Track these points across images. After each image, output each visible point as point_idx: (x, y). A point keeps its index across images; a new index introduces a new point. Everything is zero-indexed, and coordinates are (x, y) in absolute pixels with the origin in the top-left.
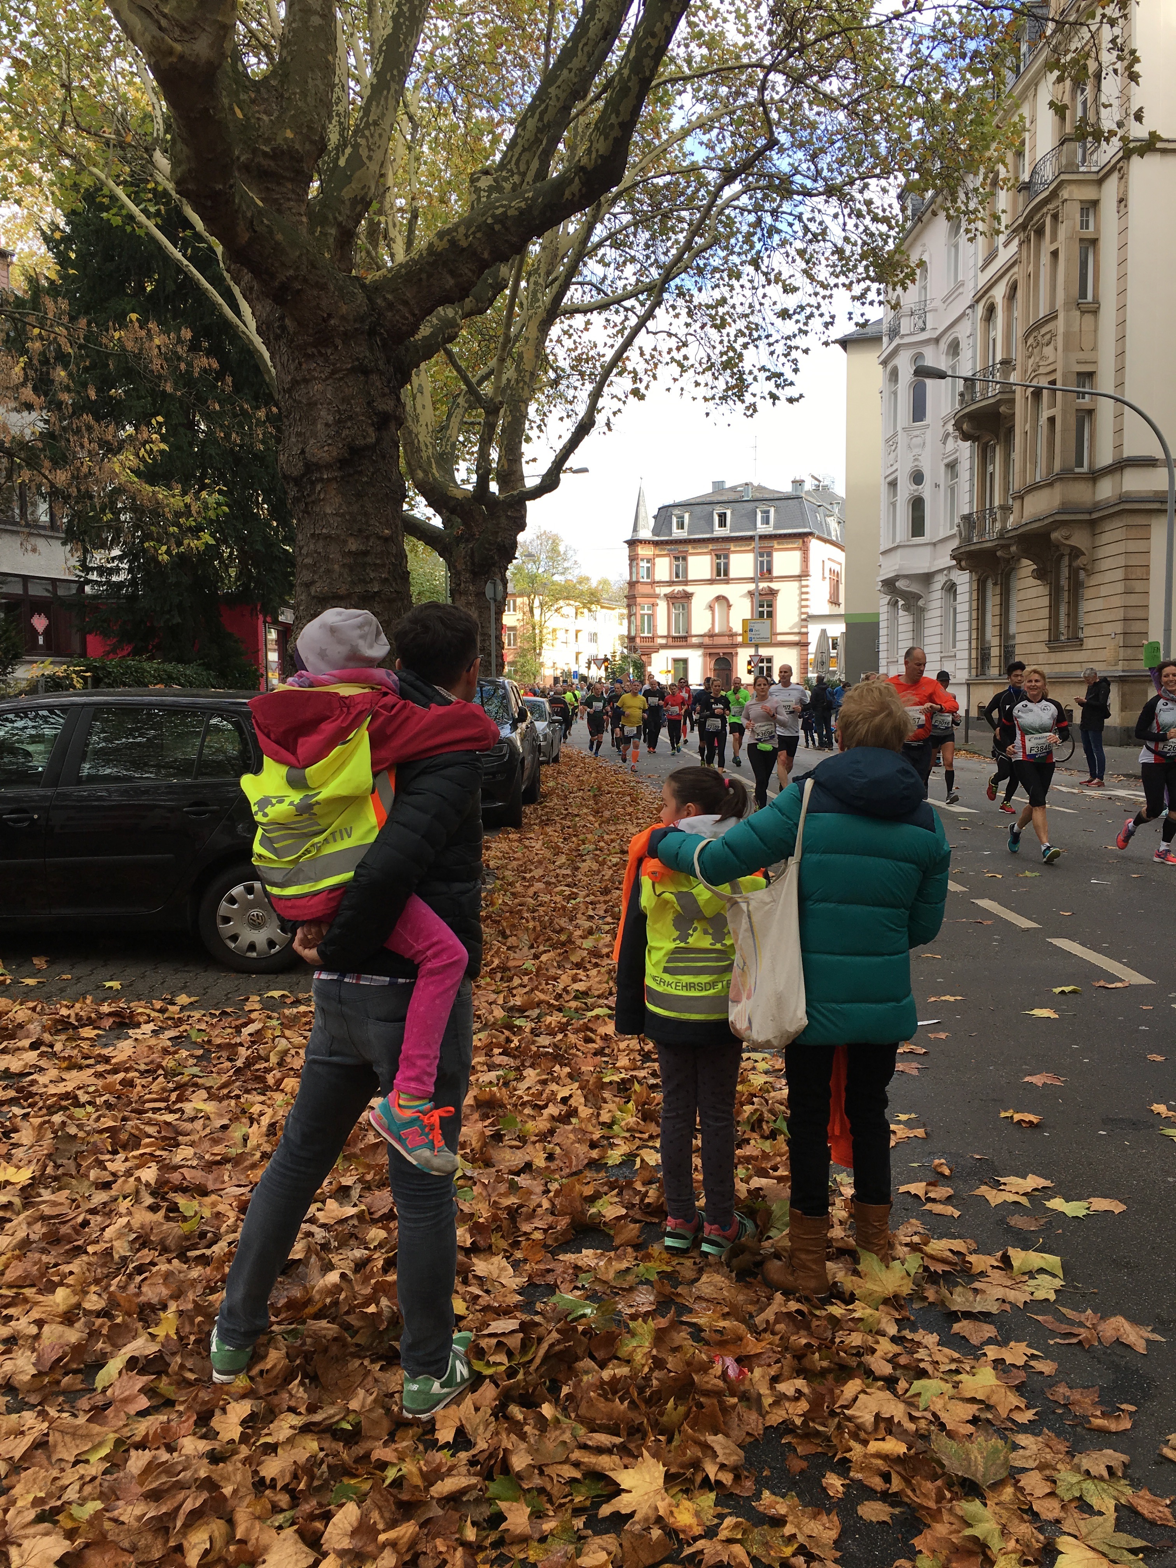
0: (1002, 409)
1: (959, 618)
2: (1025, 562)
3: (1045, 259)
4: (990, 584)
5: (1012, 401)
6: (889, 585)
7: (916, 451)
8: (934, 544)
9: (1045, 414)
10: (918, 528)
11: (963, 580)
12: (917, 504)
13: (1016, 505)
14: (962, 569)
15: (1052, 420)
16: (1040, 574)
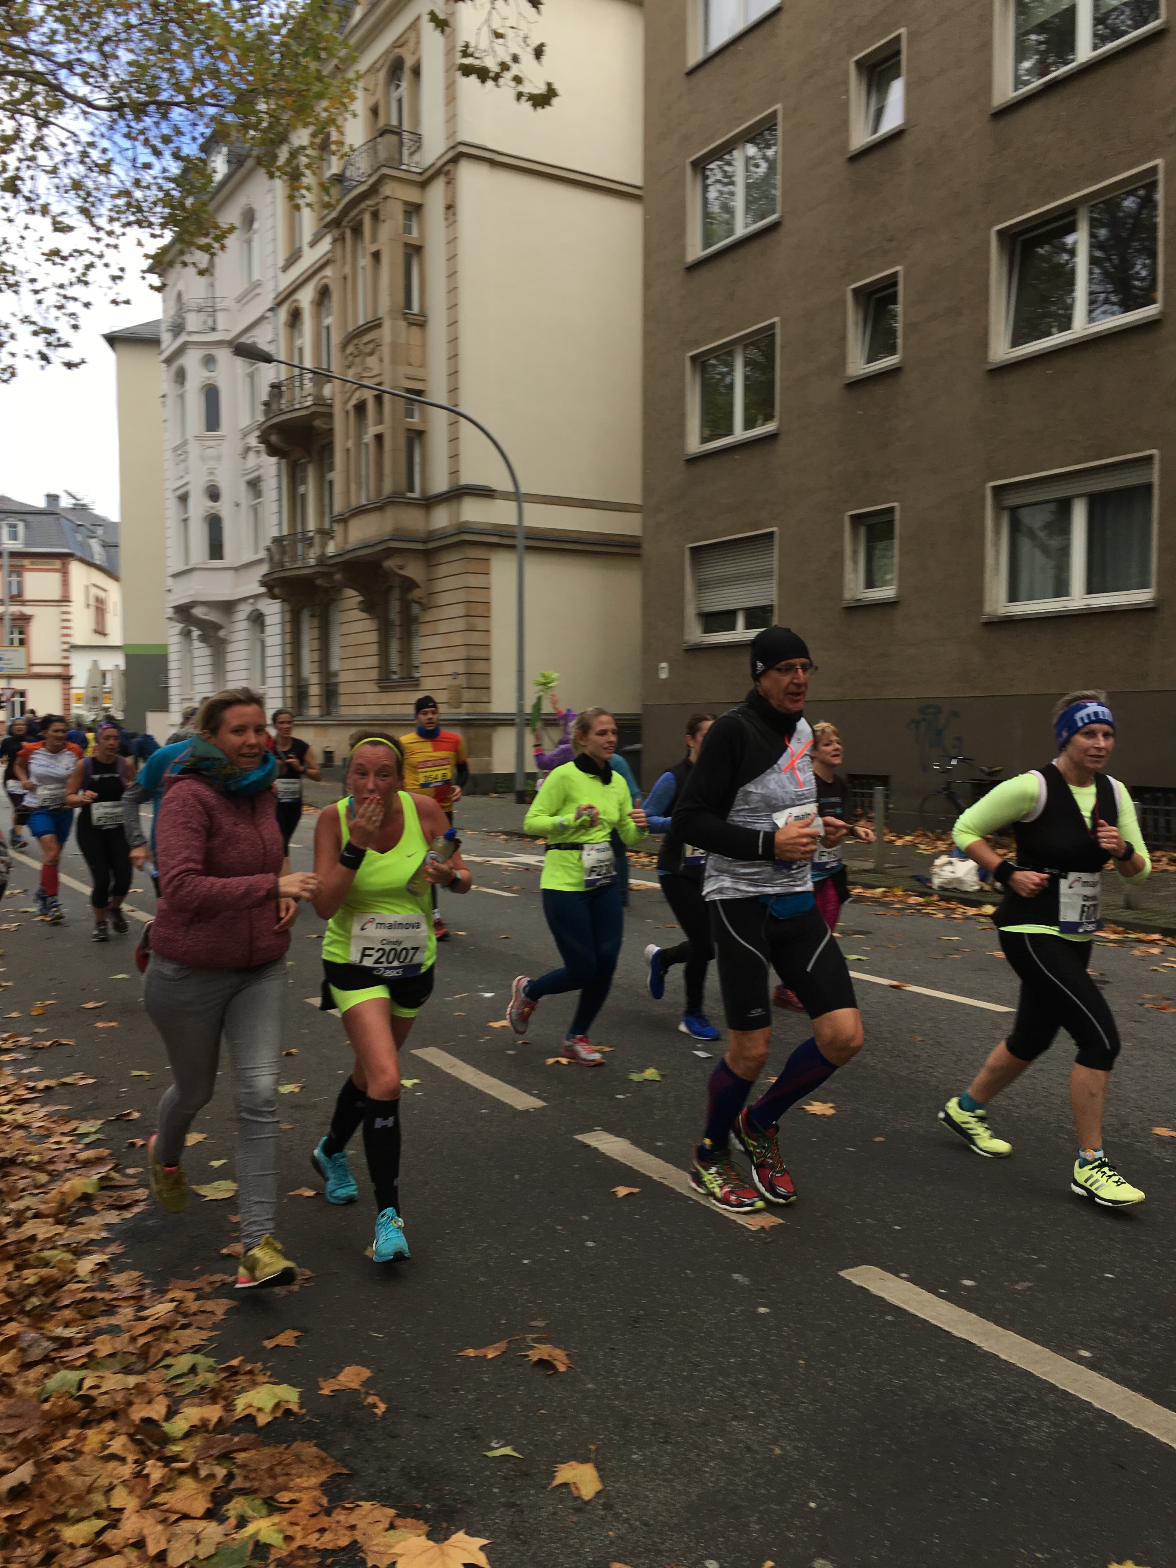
0: (317, 423)
1: (269, 652)
2: (351, 592)
3: (365, 261)
4: (305, 616)
5: (330, 416)
6: (184, 612)
7: (212, 464)
8: (236, 569)
9: (372, 430)
10: (216, 550)
11: (273, 610)
12: (214, 524)
13: (338, 528)
14: (274, 597)
15: (379, 438)
16: (367, 607)
